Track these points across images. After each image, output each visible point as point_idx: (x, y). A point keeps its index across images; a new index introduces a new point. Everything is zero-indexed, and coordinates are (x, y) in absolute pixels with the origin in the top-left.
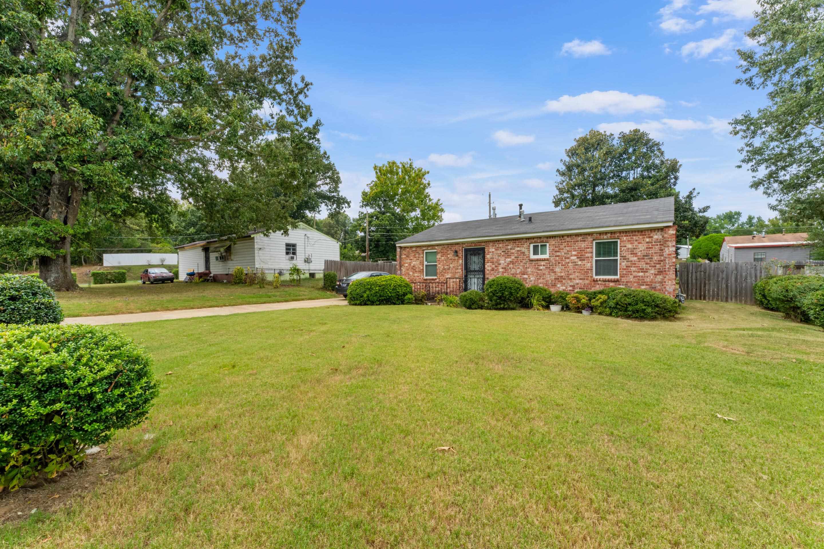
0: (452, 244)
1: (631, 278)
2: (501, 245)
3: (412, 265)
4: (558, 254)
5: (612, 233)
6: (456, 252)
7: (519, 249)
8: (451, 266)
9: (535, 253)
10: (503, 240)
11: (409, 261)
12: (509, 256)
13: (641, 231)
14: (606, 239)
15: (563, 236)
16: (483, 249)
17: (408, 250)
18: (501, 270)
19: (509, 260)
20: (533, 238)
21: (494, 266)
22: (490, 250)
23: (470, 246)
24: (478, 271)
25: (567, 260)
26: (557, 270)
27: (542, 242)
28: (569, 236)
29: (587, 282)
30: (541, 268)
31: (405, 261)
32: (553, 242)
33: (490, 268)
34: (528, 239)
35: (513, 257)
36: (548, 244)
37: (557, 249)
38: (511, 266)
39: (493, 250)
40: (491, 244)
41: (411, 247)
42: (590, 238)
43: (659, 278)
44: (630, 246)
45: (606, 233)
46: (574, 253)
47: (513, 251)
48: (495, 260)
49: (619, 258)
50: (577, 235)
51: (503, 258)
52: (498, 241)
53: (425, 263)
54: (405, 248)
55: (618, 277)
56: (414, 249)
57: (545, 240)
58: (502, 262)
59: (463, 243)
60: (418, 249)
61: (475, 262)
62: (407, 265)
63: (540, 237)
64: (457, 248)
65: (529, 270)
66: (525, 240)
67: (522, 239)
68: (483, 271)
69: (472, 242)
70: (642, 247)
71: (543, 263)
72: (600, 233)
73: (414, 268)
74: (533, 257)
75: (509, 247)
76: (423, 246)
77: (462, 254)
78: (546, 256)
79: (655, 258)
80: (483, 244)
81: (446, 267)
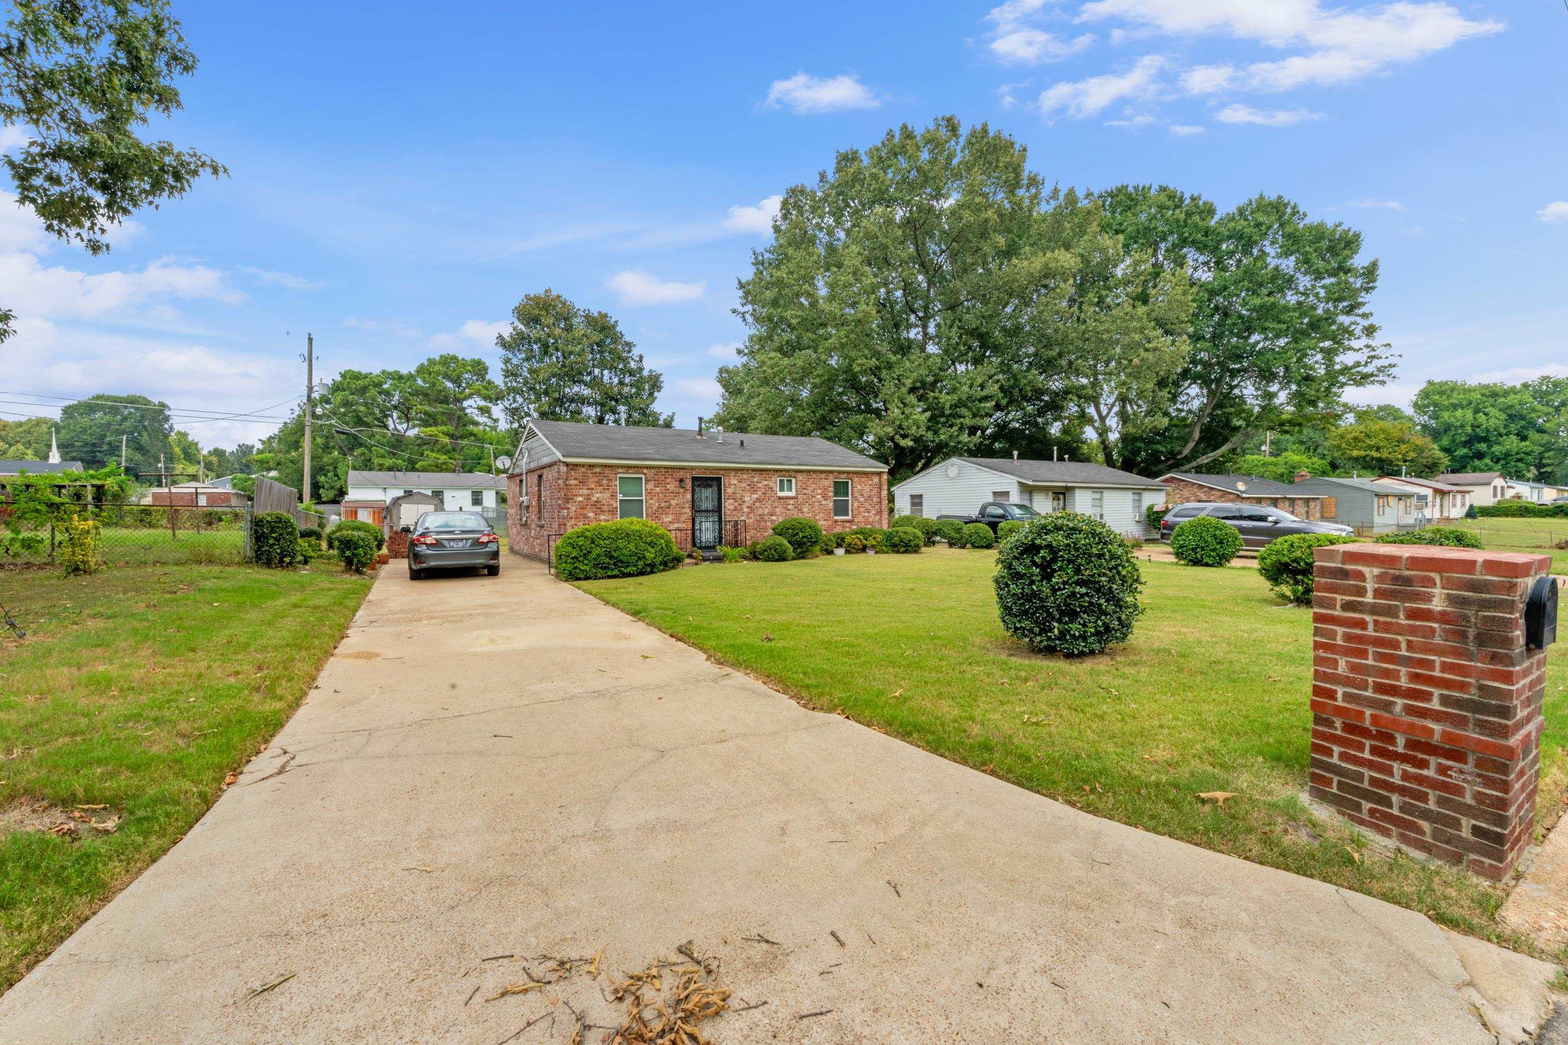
0: (673, 468)
1: (860, 519)
2: (745, 476)
3: (594, 499)
4: (805, 491)
5: (848, 473)
6: (681, 481)
7: (766, 483)
8: (673, 502)
9: (782, 489)
10: (747, 470)
11: (585, 492)
12: (755, 492)
13: (866, 473)
14: (843, 478)
15: (809, 471)
16: (719, 480)
17: (583, 470)
18: (746, 510)
19: (755, 496)
20: (781, 471)
21: (736, 504)
22: (732, 482)
23: (703, 473)
24: (712, 511)
25: (814, 500)
26: (805, 510)
27: (790, 476)
28: (815, 472)
29: (830, 523)
30: (790, 507)
31: (575, 492)
32: (800, 477)
33: (731, 507)
34: (776, 471)
35: (760, 493)
36: (794, 480)
37: (804, 486)
38: (758, 504)
39: (736, 482)
40: (733, 473)
41: (591, 466)
42: (831, 477)
43: (878, 517)
44: (859, 487)
45: (843, 472)
46: (819, 491)
47: (760, 485)
48: (738, 496)
49: (850, 498)
50: (821, 472)
51: (748, 494)
52: (742, 470)
53: (620, 497)
54: (576, 465)
55: (849, 517)
56: (598, 470)
57: (793, 474)
58: (747, 499)
59: (692, 468)
60: (607, 471)
61: (707, 497)
62: (580, 499)
63: (788, 471)
64: (681, 474)
65: (778, 510)
66: (772, 473)
67: (770, 470)
68: (718, 510)
69: (707, 468)
70: (867, 488)
71: (791, 502)
72: (840, 472)
73: (597, 506)
74: (781, 494)
75: (755, 480)
76: (618, 466)
77: (689, 484)
78: (793, 494)
79: (875, 499)
80: (722, 472)
81: (663, 505)
